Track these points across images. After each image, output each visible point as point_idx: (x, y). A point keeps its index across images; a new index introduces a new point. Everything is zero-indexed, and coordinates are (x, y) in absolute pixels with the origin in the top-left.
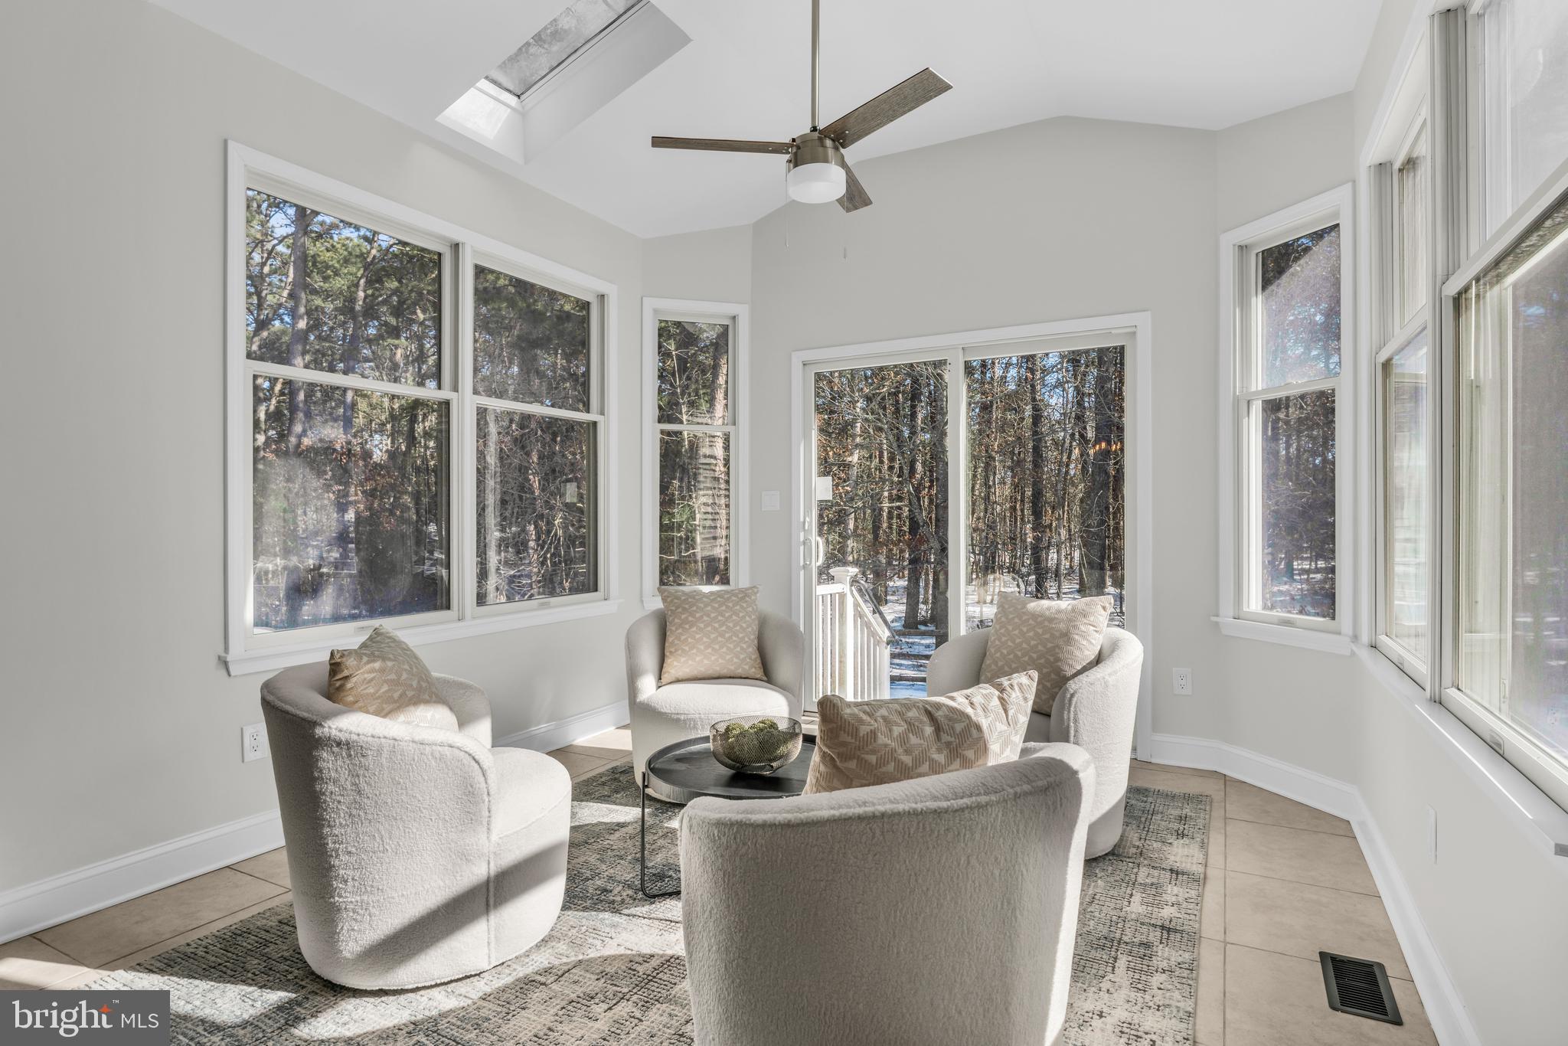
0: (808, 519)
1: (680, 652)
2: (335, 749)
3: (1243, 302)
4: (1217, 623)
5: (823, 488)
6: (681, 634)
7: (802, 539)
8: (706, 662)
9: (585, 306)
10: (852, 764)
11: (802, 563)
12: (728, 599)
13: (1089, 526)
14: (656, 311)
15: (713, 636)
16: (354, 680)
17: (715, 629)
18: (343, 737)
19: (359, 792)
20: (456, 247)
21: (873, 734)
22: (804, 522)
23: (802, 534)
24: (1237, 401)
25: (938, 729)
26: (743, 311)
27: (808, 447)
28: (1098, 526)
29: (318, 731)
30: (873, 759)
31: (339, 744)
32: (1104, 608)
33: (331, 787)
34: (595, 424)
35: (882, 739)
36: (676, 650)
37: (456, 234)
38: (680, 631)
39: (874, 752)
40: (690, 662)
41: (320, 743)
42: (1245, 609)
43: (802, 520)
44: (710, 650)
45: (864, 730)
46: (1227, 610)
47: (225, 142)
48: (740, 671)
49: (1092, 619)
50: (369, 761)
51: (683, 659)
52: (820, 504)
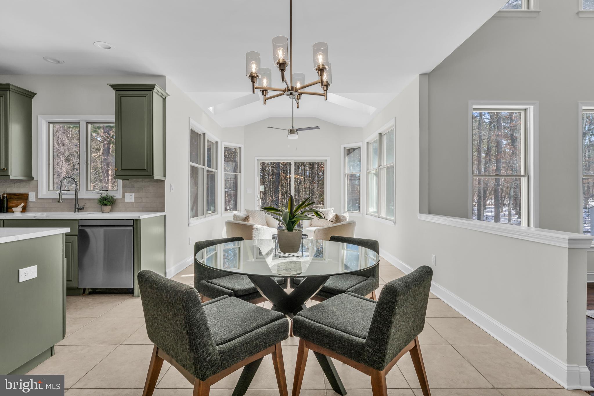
0: (259, 195)
3: (345, 157)
5: (262, 188)
12: (258, 212)
14: (224, 145)
24: (344, 175)
26: (242, 146)
27: (258, 179)
29: (253, 227)
33: (254, 237)
34: (215, 172)
41: (253, 229)
43: (257, 195)
50: (260, 231)
52: (261, 191)
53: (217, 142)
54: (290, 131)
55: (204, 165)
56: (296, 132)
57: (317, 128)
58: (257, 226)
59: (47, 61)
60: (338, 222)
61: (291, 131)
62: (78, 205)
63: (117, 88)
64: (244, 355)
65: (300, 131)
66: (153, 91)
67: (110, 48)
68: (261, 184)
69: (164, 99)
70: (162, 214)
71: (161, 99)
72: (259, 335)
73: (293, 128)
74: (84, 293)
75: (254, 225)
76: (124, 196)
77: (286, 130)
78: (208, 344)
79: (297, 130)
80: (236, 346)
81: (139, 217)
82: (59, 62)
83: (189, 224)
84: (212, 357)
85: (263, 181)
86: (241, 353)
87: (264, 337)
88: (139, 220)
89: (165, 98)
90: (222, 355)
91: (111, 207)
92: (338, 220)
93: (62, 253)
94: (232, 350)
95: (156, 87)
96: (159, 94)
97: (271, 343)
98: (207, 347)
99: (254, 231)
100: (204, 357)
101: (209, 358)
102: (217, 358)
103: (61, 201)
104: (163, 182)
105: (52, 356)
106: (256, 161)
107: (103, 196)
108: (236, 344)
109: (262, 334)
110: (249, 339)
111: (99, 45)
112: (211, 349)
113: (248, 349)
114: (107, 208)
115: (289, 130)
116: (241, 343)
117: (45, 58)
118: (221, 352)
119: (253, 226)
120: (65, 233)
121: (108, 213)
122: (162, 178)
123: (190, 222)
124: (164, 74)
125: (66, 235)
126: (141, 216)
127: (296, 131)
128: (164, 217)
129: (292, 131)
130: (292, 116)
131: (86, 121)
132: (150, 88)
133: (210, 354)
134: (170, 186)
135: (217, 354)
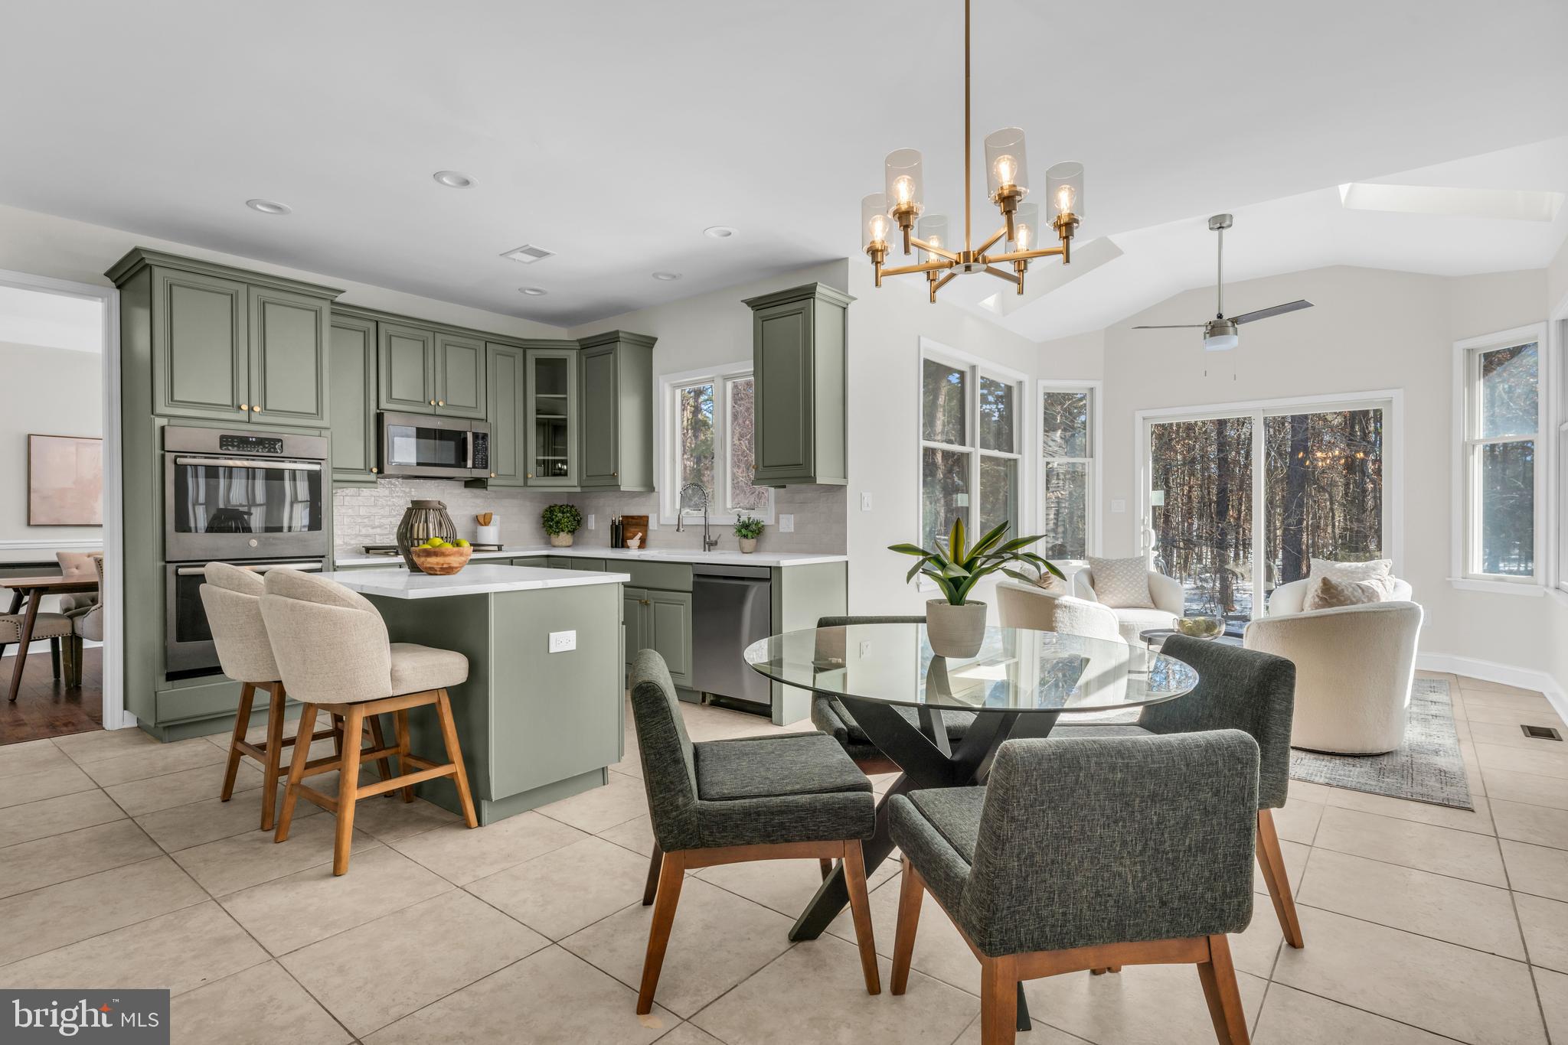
0: (1146, 518)
1: (1107, 592)
2: (1064, 609)
3: (1470, 384)
4: (1450, 582)
5: (1157, 498)
6: (1107, 582)
7: (1142, 530)
8: (1123, 598)
9: (1009, 388)
10: (1335, 600)
11: (1142, 546)
12: (1131, 563)
13: (1289, 525)
14: (1045, 387)
15: (1127, 583)
16: (1053, 584)
17: (1127, 579)
18: (1068, 604)
19: (1072, 627)
20: (973, 368)
21: (1343, 590)
22: (1144, 520)
23: (1142, 527)
24: (1465, 445)
25: (1363, 591)
26: (1098, 385)
27: (1145, 472)
28: (1296, 525)
29: (1056, 602)
30: (1342, 598)
31: (1065, 607)
32: (1386, 566)
33: (1060, 624)
34: (1015, 460)
35: (1346, 592)
36: (1105, 591)
37: (974, 361)
38: (1106, 580)
39: (1343, 596)
40: (1115, 598)
41: (1057, 606)
42: (1470, 572)
43: (1142, 518)
44: (1125, 591)
45: (1339, 588)
46: (1457, 573)
47: (919, 337)
48: (1142, 603)
49: (1379, 571)
50: (1077, 614)
51: (1110, 596)
52: (1154, 508)
53: (1020, 383)
54: (1209, 328)
55: (973, 445)
56: (1231, 329)
57: (1301, 305)
58: (1066, 599)
59: (658, 278)
60: (1331, 605)
61: (1213, 327)
62: (709, 537)
63: (757, 304)
64: (751, 835)
65: (1244, 322)
66: (814, 298)
67: (730, 234)
68: (1155, 487)
69: (845, 308)
70: (842, 558)
71: (840, 310)
72: (788, 806)
73: (1220, 316)
74: (704, 700)
75: (1060, 596)
76: (777, 520)
77: (1194, 326)
78: (674, 789)
79: (1235, 321)
80: (732, 810)
81: (779, 562)
82: (675, 277)
83: (918, 586)
84: (681, 814)
85: (1163, 478)
86: (744, 828)
87: (802, 814)
88: (779, 569)
89: (845, 306)
90: (701, 817)
91: (757, 542)
92: (1331, 598)
93: (617, 616)
94: (723, 815)
95: (818, 289)
96: (831, 301)
97: (821, 833)
98: (673, 793)
99: (1059, 611)
100: (666, 809)
101: (674, 813)
102: (690, 819)
103: (681, 529)
104: (841, 489)
105: (604, 784)
106: (1139, 421)
107: (742, 520)
108: (734, 807)
109: (796, 807)
110: (766, 806)
111: (712, 234)
112: (680, 799)
113: (760, 826)
114: (749, 543)
115: (1207, 326)
116: (744, 808)
117: (655, 275)
118: (702, 813)
119: (1054, 599)
120: (623, 583)
121: (751, 553)
122: (840, 482)
123: (921, 581)
124: (844, 256)
125: (625, 586)
126: (781, 562)
127: (1229, 324)
128: (845, 564)
129: (1217, 328)
130: (1217, 283)
131: (723, 376)
132: (806, 294)
133: (677, 807)
134: (862, 498)
135: (691, 811)
